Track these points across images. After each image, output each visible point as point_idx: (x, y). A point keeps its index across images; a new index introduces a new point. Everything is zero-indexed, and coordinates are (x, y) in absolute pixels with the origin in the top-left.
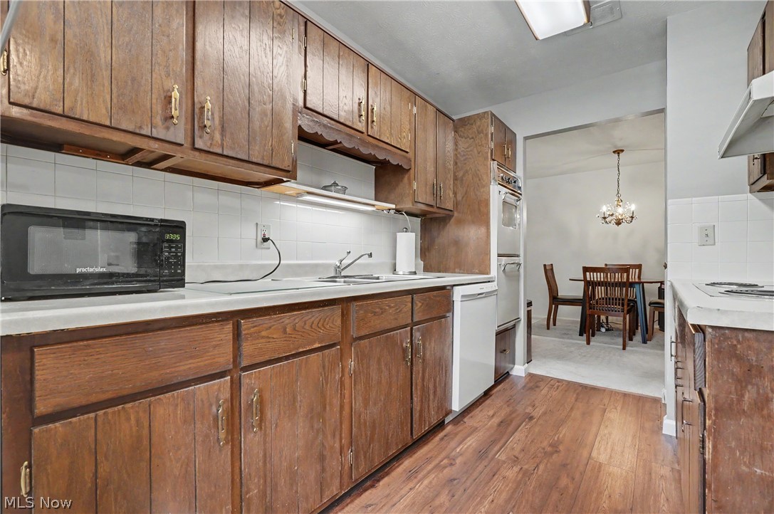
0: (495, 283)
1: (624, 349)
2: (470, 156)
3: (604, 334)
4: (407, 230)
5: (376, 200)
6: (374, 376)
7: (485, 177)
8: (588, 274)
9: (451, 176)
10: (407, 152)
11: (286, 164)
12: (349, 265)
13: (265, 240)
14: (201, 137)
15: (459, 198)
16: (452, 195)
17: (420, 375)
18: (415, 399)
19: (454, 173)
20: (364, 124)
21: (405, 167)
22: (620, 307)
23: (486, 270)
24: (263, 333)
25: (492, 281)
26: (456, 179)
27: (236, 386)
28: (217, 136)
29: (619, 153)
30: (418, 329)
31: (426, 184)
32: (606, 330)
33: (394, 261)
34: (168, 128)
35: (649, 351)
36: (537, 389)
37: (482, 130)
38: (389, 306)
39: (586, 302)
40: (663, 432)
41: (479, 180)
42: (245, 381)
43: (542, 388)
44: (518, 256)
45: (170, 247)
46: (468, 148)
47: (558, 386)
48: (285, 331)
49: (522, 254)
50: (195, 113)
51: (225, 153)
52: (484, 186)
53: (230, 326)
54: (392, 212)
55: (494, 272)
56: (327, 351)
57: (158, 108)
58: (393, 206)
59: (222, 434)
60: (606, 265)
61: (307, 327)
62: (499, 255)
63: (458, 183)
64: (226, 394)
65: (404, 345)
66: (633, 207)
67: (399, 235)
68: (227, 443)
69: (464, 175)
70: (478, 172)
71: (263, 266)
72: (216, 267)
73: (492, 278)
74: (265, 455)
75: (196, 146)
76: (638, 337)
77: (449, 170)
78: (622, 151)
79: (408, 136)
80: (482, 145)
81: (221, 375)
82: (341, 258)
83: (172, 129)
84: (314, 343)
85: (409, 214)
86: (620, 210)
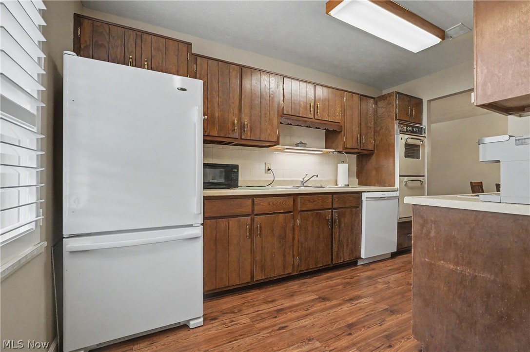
0: (397, 192)
2: (384, 118)
4: (343, 162)
5: (326, 148)
6: (310, 229)
7: (392, 130)
9: (372, 130)
10: (340, 123)
11: (275, 139)
12: (307, 181)
13: (269, 170)
14: (244, 135)
15: (378, 142)
16: (372, 141)
17: (337, 234)
18: (334, 245)
19: (374, 128)
20: (312, 115)
21: (338, 130)
23: (392, 185)
24: (262, 204)
25: (395, 191)
26: (375, 132)
27: (253, 220)
28: (249, 133)
30: (336, 212)
31: (352, 137)
34: (233, 134)
37: (391, 103)
38: (318, 199)
41: (388, 132)
42: (255, 219)
44: (423, 176)
45: (234, 174)
46: (382, 114)
48: (269, 204)
49: (426, 176)
50: (242, 127)
51: (252, 139)
52: (391, 136)
53: (251, 199)
55: (397, 186)
56: (286, 214)
57: (230, 128)
58: (336, 150)
59: (248, 234)
61: (278, 204)
62: (400, 176)
63: (377, 134)
64: (249, 222)
65: (327, 218)
67: (339, 165)
68: (249, 238)
69: (380, 130)
70: (388, 127)
71: (268, 181)
72: (250, 181)
73: (396, 189)
74: (262, 246)
75: (242, 138)
77: (370, 127)
79: (339, 114)
80: (390, 112)
81: (248, 215)
82: (303, 177)
83: (235, 134)
84: (281, 210)
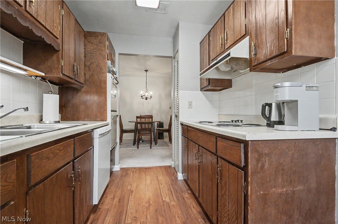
0: (110, 125)
1: (151, 148)
2: (95, 55)
3: (141, 144)
4: (51, 93)
7: (104, 68)
8: (138, 119)
9: (82, 63)
10: (57, 38)
15: (87, 77)
16: (83, 75)
17: (79, 192)
19: (85, 62)
21: (56, 48)
22: (149, 132)
23: (104, 119)
25: (108, 125)
26: (85, 66)
29: (146, 72)
31: (70, 65)
32: (142, 142)
33: (40, 114)
35: (158, 147)
36: (128, 175)
38: (58, 150)
39: (136, 131)
40: (179, 179)
41: (101, 69)
43: (129, 174)
44: (116, 111)
46: (93, 49)
47: (136, 171)
49: (118, 111)
52: (103, 73)
54: (39, 79)
55: (109, 120)
58: (43, 74)
60: (140, 115)
62: (112, 111)
63: (87, 68)
66: (151, 93)
69: (90, 64)
70: (99, 65)
73: (108, 123)
76: (153, 143)
77: (82, 59)
78: (148, 71)
79: (58, 27)
80: (102, 50)
85: (52, 82)
86: (147, 94)
